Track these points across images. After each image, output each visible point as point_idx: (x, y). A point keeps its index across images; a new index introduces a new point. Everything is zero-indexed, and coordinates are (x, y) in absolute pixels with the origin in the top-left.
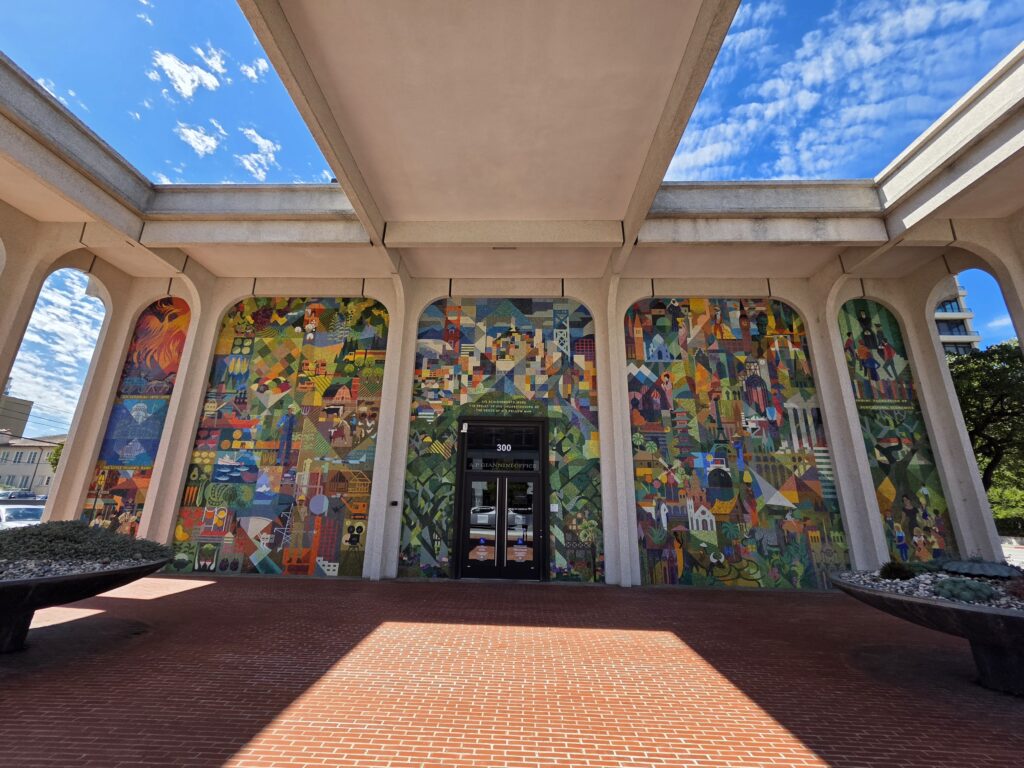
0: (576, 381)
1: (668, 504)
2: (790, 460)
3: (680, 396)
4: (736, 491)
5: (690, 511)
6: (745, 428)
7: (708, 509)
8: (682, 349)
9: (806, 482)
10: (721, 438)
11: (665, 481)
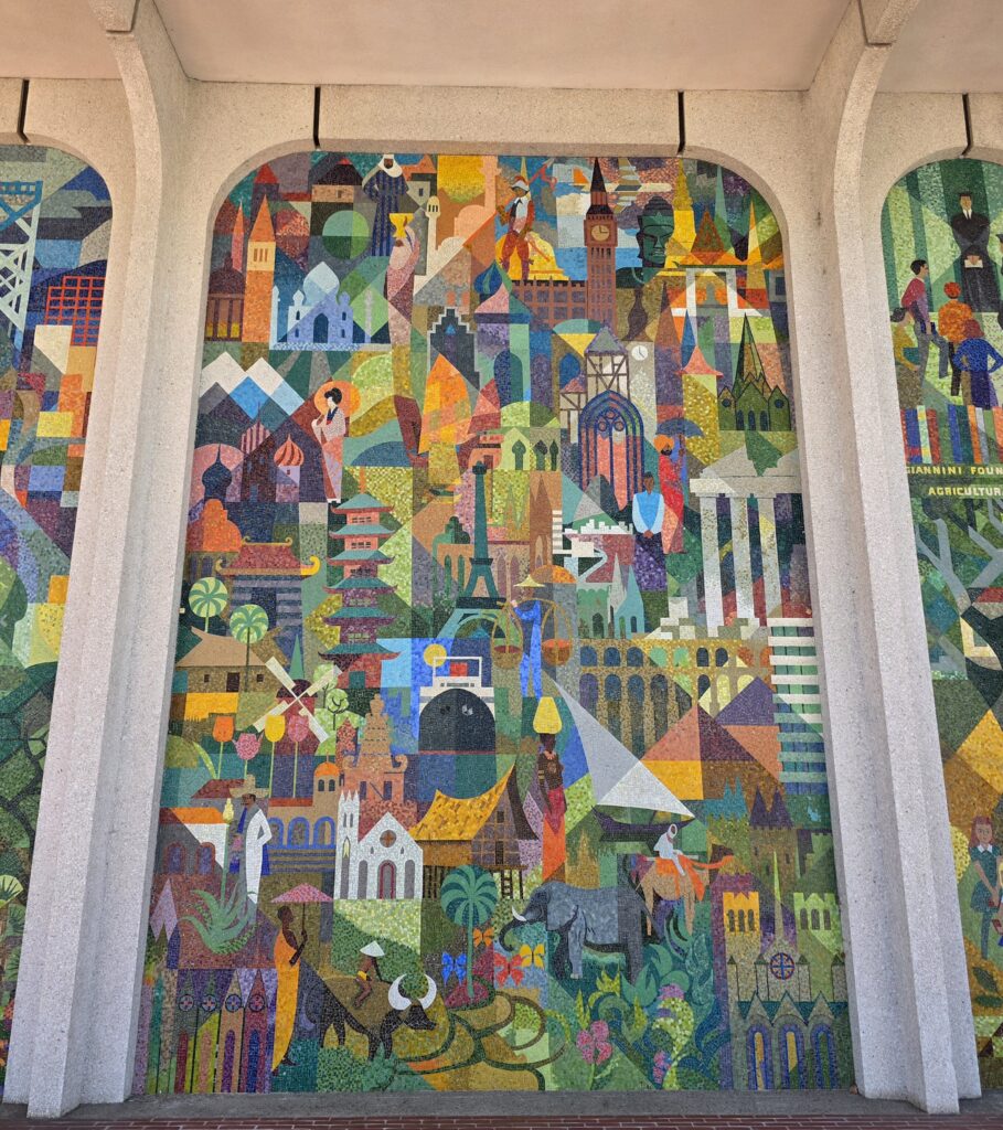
0: (29, 410)
1: (276, 811)
2: (689, 659)
3: (366, 459)
4: (504, 763)
5: (346, 834)
6: (559, 560)
7: (407, 826)
8: (392, 311)
9: (735, 731)
10: (481, 591)
11: (275, 735)
